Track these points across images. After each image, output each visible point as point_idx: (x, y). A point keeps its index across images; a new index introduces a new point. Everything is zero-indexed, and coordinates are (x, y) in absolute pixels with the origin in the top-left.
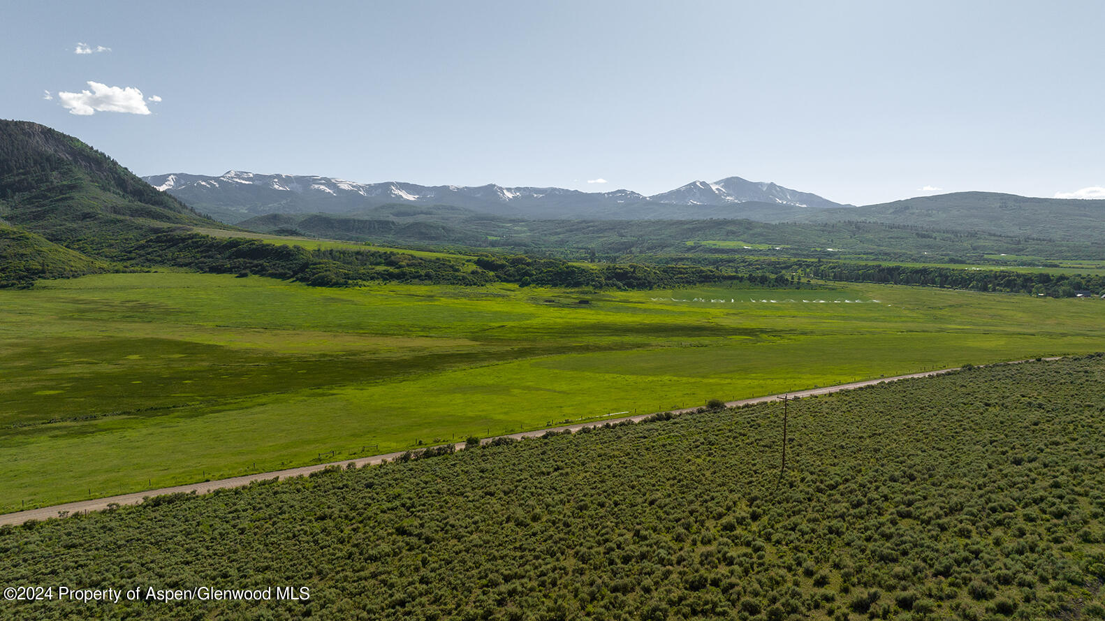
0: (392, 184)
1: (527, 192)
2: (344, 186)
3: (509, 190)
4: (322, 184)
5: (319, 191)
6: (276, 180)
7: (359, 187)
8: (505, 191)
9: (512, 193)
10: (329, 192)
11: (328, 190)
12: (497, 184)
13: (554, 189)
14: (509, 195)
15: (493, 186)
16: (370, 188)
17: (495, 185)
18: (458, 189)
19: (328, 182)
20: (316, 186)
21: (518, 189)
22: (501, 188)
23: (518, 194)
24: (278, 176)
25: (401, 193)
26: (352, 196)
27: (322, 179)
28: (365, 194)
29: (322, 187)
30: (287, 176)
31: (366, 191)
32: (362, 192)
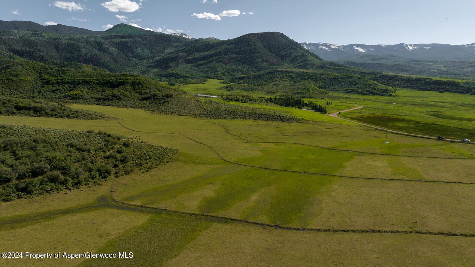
0: (354, 45)
1: (421, 47)
2: (333, 47)
3: (411, 45)
4: (323, 46)
5: (322, 49)
6: (304, 45)
7: (339, 47)
8: (409, 46)
9: (412, 47)
10: (327, 50)
11: (326, 49)
12: (405, 43)
13: (434, 44)
14: (411, 48)
15: (402, 44)
16: (345, 47)
17: (404, 44)
18: (385, 46)
19: (326, 45)
20: (321, 47)
21: (415, 45)
22: (407, 45)
23: (415, 47)
24: (305, 43)
25: (358, 49)
26: (337, 51)
27: (323, 44)
28: (342, 50)
29: (323, 47)
30: (308, 43)
31: (342, 48)
32: (341, 49)
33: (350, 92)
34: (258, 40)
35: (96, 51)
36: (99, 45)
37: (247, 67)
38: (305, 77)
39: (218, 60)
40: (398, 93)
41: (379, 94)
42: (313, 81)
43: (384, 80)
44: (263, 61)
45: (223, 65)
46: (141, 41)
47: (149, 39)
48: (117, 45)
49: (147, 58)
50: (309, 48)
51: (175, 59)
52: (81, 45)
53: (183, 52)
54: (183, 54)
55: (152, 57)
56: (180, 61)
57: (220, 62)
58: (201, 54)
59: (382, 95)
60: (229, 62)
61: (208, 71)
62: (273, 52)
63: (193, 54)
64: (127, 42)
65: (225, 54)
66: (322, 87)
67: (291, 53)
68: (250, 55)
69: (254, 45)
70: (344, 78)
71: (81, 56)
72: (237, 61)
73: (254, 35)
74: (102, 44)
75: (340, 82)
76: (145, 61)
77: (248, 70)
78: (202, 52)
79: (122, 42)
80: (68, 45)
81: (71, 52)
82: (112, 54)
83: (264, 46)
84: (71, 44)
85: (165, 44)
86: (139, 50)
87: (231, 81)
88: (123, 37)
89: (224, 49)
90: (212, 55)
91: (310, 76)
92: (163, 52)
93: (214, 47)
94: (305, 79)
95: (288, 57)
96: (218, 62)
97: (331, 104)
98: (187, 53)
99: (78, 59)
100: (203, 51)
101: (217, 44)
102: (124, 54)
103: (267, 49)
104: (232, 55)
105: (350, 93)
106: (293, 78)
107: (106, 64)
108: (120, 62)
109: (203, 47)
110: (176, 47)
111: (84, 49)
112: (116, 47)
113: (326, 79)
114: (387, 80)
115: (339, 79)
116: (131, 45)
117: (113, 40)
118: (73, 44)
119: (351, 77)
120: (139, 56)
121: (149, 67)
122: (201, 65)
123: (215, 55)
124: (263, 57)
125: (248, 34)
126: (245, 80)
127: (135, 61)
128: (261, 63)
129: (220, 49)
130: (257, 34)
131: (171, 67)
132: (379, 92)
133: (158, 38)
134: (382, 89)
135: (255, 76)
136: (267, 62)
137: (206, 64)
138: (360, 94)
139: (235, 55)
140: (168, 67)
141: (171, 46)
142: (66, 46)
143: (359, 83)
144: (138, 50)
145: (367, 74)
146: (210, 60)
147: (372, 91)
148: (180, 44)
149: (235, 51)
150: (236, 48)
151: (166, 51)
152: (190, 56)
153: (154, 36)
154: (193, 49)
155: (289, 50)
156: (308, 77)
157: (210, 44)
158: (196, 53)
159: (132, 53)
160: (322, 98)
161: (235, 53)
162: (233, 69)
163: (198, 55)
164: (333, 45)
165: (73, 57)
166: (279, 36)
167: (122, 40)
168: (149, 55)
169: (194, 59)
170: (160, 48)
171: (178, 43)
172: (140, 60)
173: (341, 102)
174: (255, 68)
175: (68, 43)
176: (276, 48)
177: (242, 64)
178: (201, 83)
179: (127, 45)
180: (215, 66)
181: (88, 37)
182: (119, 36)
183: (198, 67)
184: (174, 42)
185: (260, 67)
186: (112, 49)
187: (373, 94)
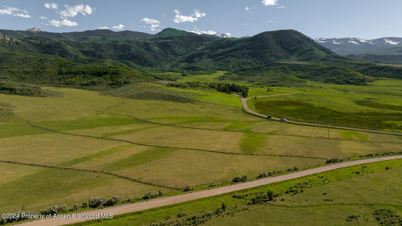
0: (385, 38)
2: (362, 41)
5: (351, 43)
6: (334, 40)
7: (369, 41)
10: (356, 44)
16: (374, 41)
19: (355, 40)
20: (350, 42)
24: (335, 39)
25: (389, 42)
26: (366, 44)
27: (353, 38)
28: (372, 44)
29: (353, 42)
30: (338, 39)
31: (372, 42)
32: (370, 43)
33: (328, 81)
34: (272, 37)
35: (142, 50)
36: (146, 45)
37: (256, 60)
38: (296, 69)
39: (233, 55)
40: (376, 82)
41: (354, 84)
42: (302, 72)
43: (374, 70)
44: (271, 56)
45: (236, 59)
46: (180, 41)
47: (186, 39)
48: (160, 45)
49: (181, 55)
50: (339, 43)
51: (200, 55)
52: (132, 45)
53: (208, 49)
54: (208, 50)
55: (185, 54)
56: (204, 56)
57: (235, 57)
58: (223, 50)
59: (357, 85)
60: (242, 57)
61: (222, 65)
62: (284, 47)
63: (216, 50)
64: (168, 43)
65: (240, 50)
66: (307, 77)
67: (301, 48)
68: (261, 50)
69: (267, 42)
70: (330, 69)
71: (130, 54)
72: (249, 56)
73: (269, 33)
74: (149, 44)
75: (324, 72)
76: (179, 57)
77: (257, 63)
78: (223, 48)
79: (164, 42)
80: (123, 46)
81: (124, 51)
82: (155, 52)
83: (277, 43)
84: (125, 45)
85: (198, 43)
86: (177, 49)
87: (234, 72)
88: (166, 39)
89: (240, 46)
90: (230, 51)
91: (301, 67)
92: (195, 50)
93: (234, 44)
94: (296, 70)
95: (297, 51)
96: (233, 57)
97: (272, 91)
98: (211, 50)
99: (128, 56)
100: (225, 47)
101: (237, 41)
102: (164, 52)
103: (279, 45)
104: (245, 51)
105: (328, 83)
106: (285, 69)
107: (147, 60)
108: (159, 58)
109: (225, 45)
110: (207, 45)
111: (134, 49)
112: (160, 46)
113: (314, 70)
114: (376, 71)
115: (324, 70)
116: (170, 45)
117: (158, 41)
118: (126, 45)
119: (336, 68)
120: (175, 53)
121: (180, 62)
122: (219, 59)
123: (232, 51)
124: (272, 52)
125: (263, 33)
126: (246, 71)
127: (171, 57)
128: (269, 57)
129: (239, 45)
130: (272, 32)
131: (195, 61)
132: (355, 81)
133: (193, 38)
134: (359, 79)
135: (255, 68)
136: (275, 56)
137: (223, 59)
138: (336, 83)
139: (248, 51)
140: (193, 62)
141: (203, 45)
142: (121, 46)
143: (340, 74)
144: (175, 48)
145: (361, 65)
146: (227, 55)
147: (348, 81)
148: (210, 43)
149: (249, 47)
150: (250, 45)
151: (198, 48)
152: (213, 52)
153: (190, 37)
154: (217, 47)
155: (300, 45)
156: (299, 69)
157: (231, 42)
158: (219, 50)
159: (171, 51)
160: (289, 87)
161: (249, 49)
162: (244, 62)
163: (220, 51)
164: (363, 39)
165: (124, 55)
166: (292, 33)
167: (165, 41)
168: (183, 52)
169: (215, 54)
170: (193, 46)
171: (209, 42)
172: (176, 57)
173: (300, 90)
174: (263, 61)
175: (123, 44)
176: (288, 44)
177: (252, 58)
178: (208, 74)
179: (167, 44)
180: (229, 60)
181: (139, 39)
182: (163, 38)
183: (216, 61)
184: (206, 41)
185: (267, 61)
186: (156, 48)
187: (349, 83)
